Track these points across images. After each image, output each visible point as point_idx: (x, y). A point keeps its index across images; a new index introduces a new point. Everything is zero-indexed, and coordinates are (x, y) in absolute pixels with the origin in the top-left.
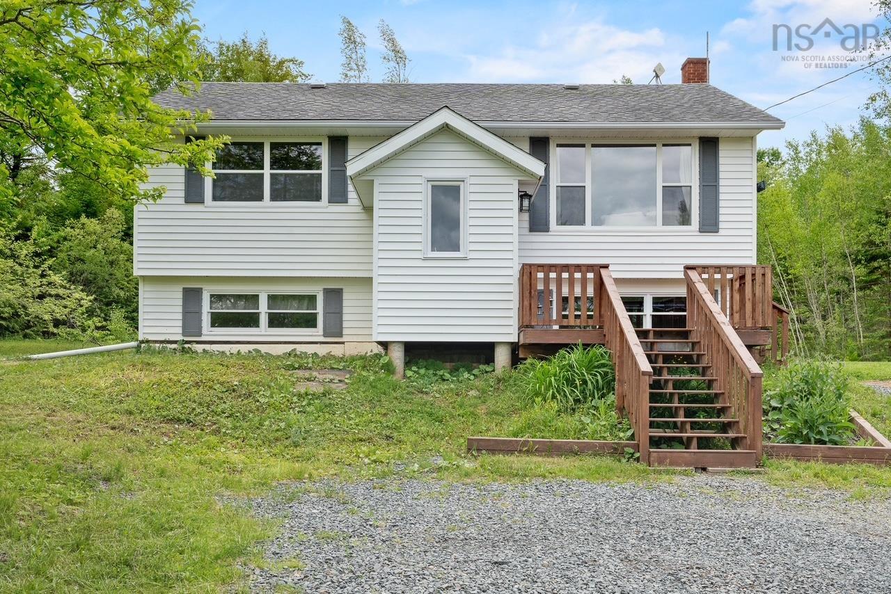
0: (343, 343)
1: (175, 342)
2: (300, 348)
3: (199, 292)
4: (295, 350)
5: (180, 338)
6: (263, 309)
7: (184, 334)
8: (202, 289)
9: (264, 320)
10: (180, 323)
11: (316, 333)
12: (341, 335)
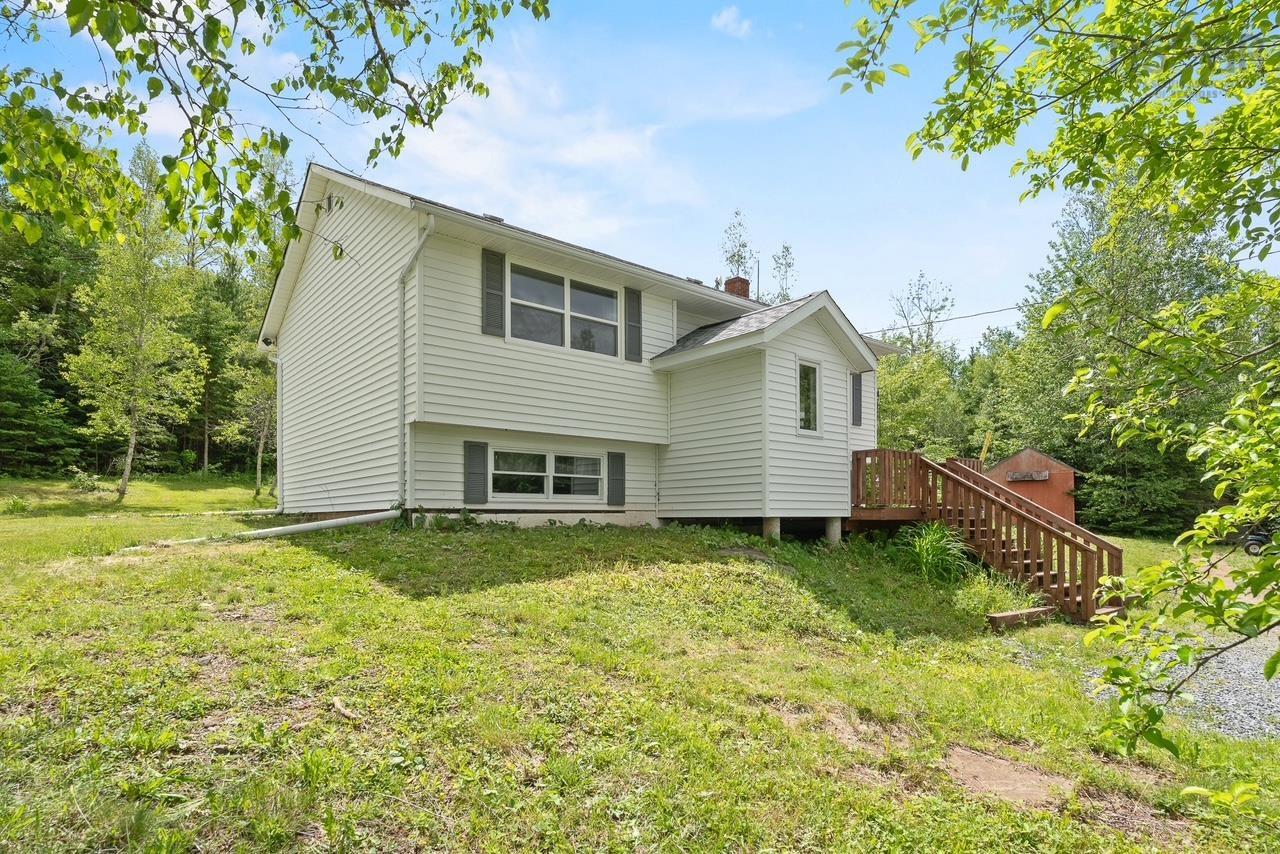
0: (623, 512)
1: (457, 511)
2: (588, 517)
3: (483, 447)
4: (583, 520)
5: (460, 505)
6: (550, 472)
7: (466, 501)
8: (486, 444)
9: (549, 485)
10: (461, 487)
11: (600, 501)
12: (622, 503)
